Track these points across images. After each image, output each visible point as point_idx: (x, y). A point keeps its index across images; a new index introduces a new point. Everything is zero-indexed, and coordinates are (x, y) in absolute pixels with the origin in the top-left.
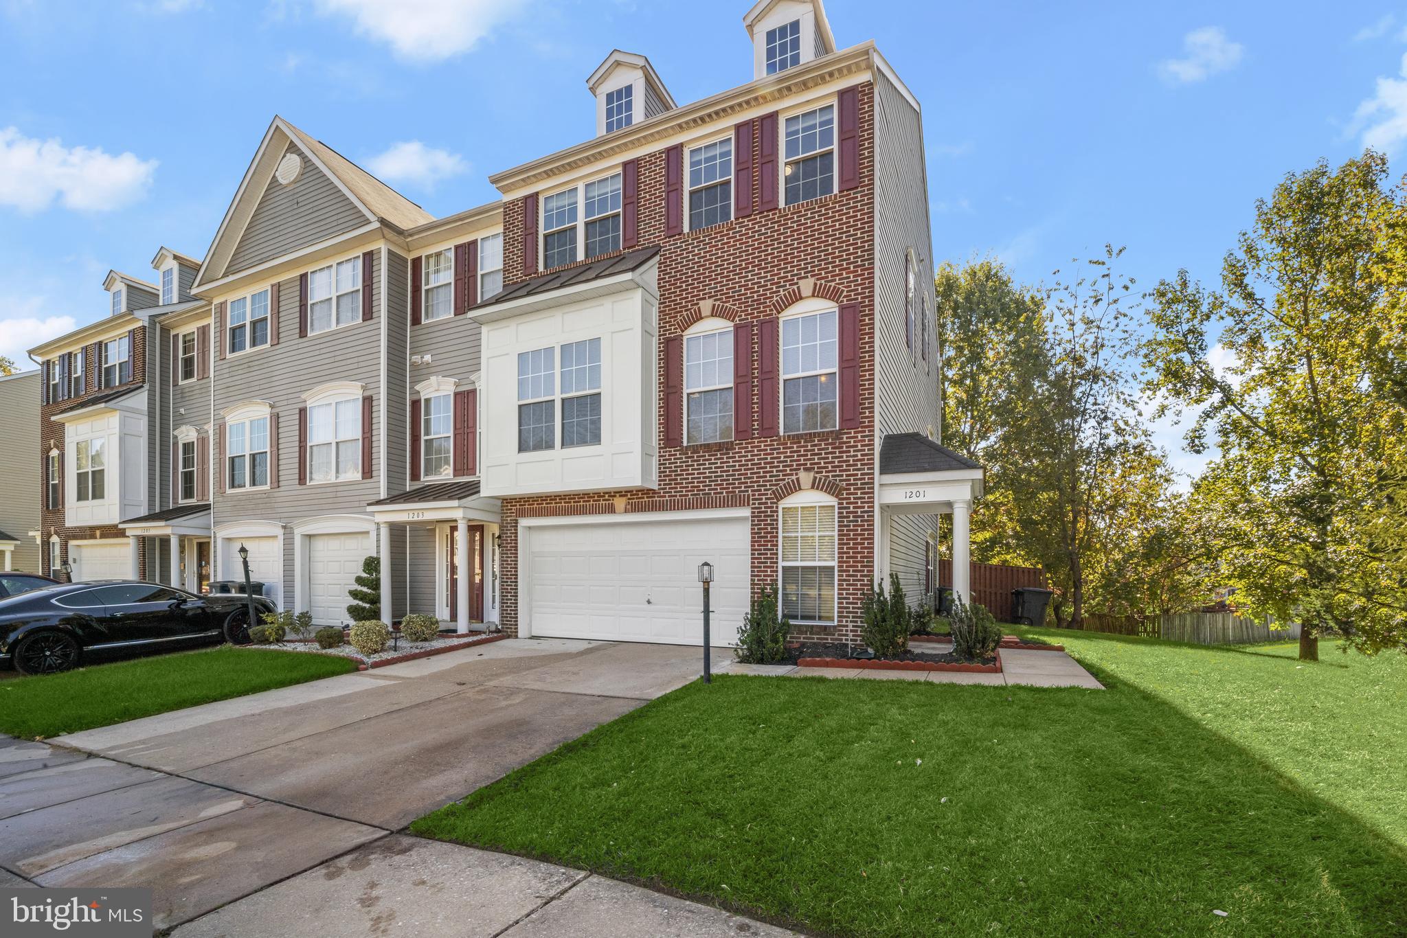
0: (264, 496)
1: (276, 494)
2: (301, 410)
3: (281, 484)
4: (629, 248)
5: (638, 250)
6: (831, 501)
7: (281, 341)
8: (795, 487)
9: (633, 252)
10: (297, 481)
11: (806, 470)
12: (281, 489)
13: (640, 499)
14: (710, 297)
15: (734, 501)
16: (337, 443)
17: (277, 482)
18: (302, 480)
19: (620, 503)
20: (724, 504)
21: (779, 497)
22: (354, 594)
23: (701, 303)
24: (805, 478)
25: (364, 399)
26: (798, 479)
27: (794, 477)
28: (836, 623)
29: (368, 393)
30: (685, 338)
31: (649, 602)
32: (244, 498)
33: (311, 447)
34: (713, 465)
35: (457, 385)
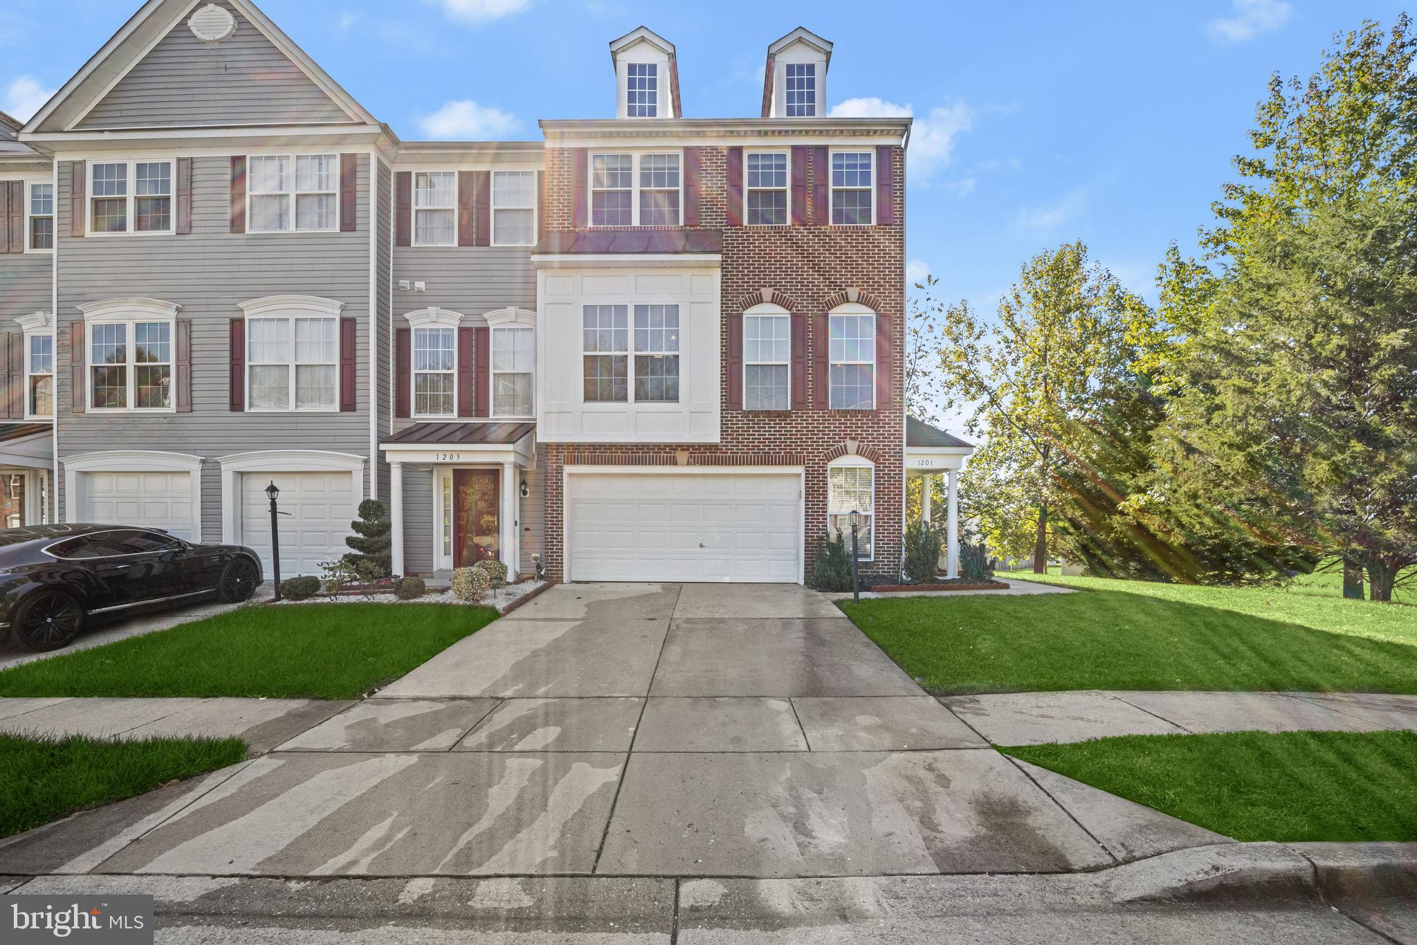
0: (165, 421)
1: (185, 420)
2: (233, 321)
3: (195, 407)
4: (690, 226)
5: (700, 230)
6: (870, 464)
7: (194, 230)
8: (843, 452)
9: (694, 230)
10: (228, 406)
11: (851, 438)
12: (194, 414)
13: (703, 454)
14: (770, 286)
15: (790, 460)
16: (297, 366)
17: (187, 404)
18: (236, 404)
19: (682, 456)
20: (783, 462)
21: (829, 458)
22: (351, 542)
23: (763, 289)
24: (851, 445)
25: (344, 321)
26: (845, 446)
27: (842, 444)
28: (872, 559)
29: (348, 314)
30: (744, 317)
31: (701, 546)
32: (122, 421)
33: (251, 367)
34: (770, 429)
35: (462, 321)
